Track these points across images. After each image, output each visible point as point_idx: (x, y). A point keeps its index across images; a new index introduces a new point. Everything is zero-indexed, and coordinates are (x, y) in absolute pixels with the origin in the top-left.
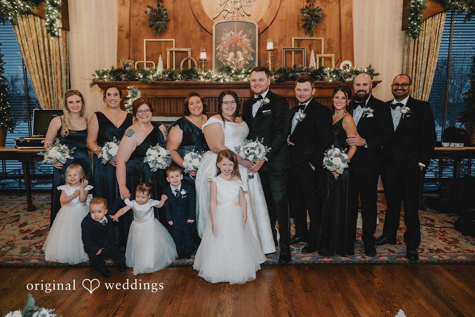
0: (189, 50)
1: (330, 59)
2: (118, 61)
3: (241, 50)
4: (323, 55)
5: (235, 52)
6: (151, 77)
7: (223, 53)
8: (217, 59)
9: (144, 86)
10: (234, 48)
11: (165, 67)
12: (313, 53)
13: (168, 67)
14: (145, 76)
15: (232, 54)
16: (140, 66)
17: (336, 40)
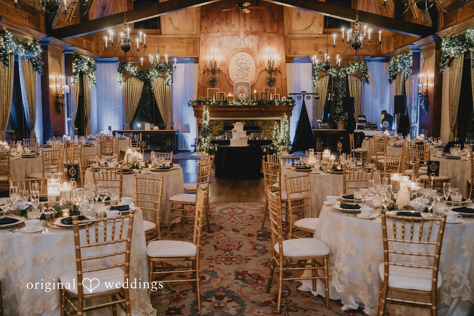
0: (225, 93)
1: (278, 96)
2: (198, 97)
3: (244, 93)
4: (275, 94)
5: (242, 94)
6: (211, 103)
7: (238, 94)
8: (235, 96)
9: (208, 106)
10: (242, 92)
11: (216, 99)
12: (271, 94)
13: (217, 100)
14: (209, 103)
15: (241, 94)
16: (206, 98)
17: (281, 89)
